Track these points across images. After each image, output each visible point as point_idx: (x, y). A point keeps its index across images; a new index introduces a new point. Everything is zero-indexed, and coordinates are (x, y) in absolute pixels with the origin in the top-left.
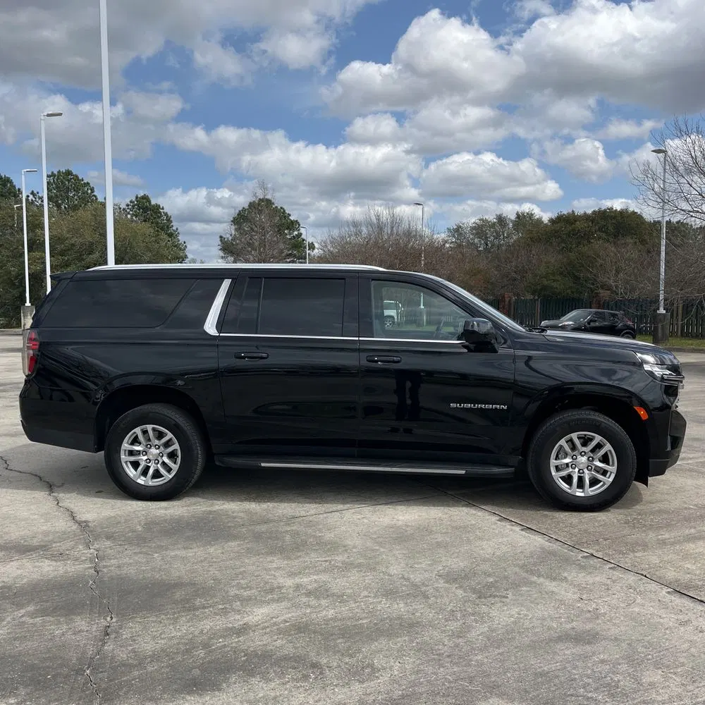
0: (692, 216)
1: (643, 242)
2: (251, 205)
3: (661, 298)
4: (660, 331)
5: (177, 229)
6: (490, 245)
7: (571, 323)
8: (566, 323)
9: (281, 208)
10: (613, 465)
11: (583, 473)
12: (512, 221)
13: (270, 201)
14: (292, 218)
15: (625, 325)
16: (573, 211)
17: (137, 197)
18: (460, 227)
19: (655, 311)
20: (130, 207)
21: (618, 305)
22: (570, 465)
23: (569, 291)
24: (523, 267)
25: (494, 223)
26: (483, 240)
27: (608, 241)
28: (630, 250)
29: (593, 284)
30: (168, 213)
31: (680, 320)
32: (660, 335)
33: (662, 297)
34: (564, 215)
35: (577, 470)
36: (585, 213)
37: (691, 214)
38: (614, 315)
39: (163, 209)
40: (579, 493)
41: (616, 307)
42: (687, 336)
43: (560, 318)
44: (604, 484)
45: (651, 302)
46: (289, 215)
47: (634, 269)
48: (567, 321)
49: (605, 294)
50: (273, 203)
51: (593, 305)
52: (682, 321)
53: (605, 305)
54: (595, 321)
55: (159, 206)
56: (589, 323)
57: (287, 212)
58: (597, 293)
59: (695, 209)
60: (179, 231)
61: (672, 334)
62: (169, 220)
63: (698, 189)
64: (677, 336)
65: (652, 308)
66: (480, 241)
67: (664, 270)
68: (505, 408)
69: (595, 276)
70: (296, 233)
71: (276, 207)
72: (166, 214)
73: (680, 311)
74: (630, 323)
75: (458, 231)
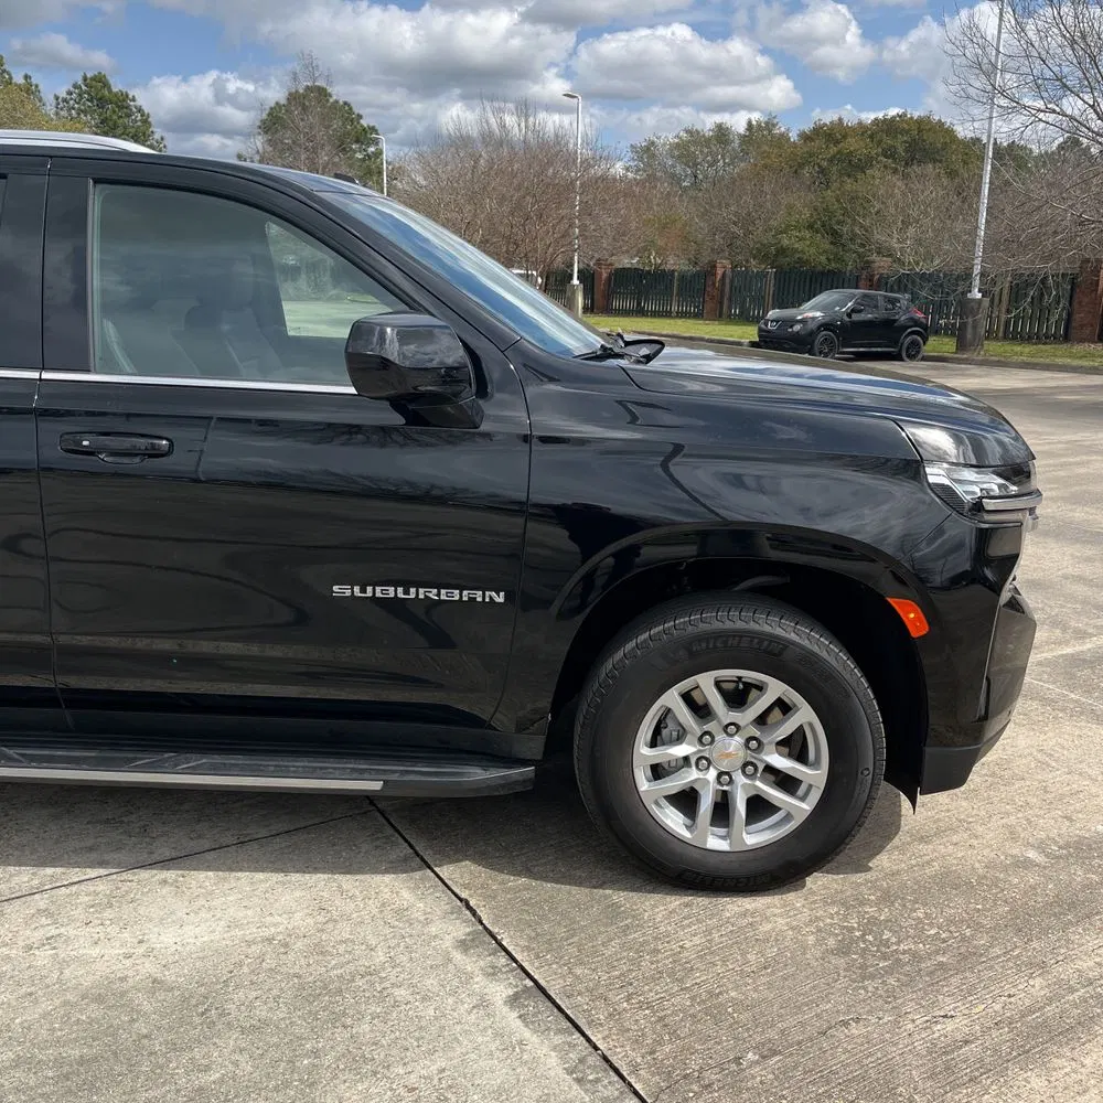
0: (1040, 120)
1: (952, 174)
2: (293, 97)
3: (976, 272)
4: (969, 330)
5: (162, 139)
6: (700, 177)
7: (818, 314)
8: (810, 315)
9: (345, 103)
10: (816, 765)
11: (731, 781)
12: (739, 135)
13: (324, 90)
14: (364, 122)
15: (912, 319)
16: (840, 119)
17: (85, 79)
18: (653, 143)
19: (964, 293)
20: (74, 96)
21: (903, 283)
22: (693, 761)
23: (823, 258)
24: (749, 214)
25: (710, 139)
26: (689, 167)
27: (895, 171)
28: (930, 186)
29: (863, 246)
30: (143, 108)
31: (1004, 310)
32: (969, 336)
33: (977, 270)
34: (825, 125)
35: (712, 774)
36: (860, 123)
37: (1041, 115)
38: (893, 301)
39: (134, 100)
40: (716, 842)
41: (899, 287)
42: (1014, 338)
43: (800, 305)
44: (788, 817)
45: (959, 277)
46: (360, 117)
47: (933, 219)
48: (812, 309)
49: (882, 264)
50: (330, 96)
51: (862, 283)
52: (1008, 311)
53: (880, 283)
54: (860, 311)
55: (127, 95)
56: (849, 315)
57: (356, 110)
58: (867, 262)
59: (1049, 106)
60: (165, 142)
61: (990, 335)
62: (146, 121)
63: (1056, 69)
64: (996, 339)
65: (960, 289)
66: (684, 171)
67: (984, 221)
68: (500, 598)
69: (867, 231)
70: (372, 149)
71: (337, 102)
72: (140, 110)
73: (1005, 297)
74: (920, 315)
75: (647, 152)
